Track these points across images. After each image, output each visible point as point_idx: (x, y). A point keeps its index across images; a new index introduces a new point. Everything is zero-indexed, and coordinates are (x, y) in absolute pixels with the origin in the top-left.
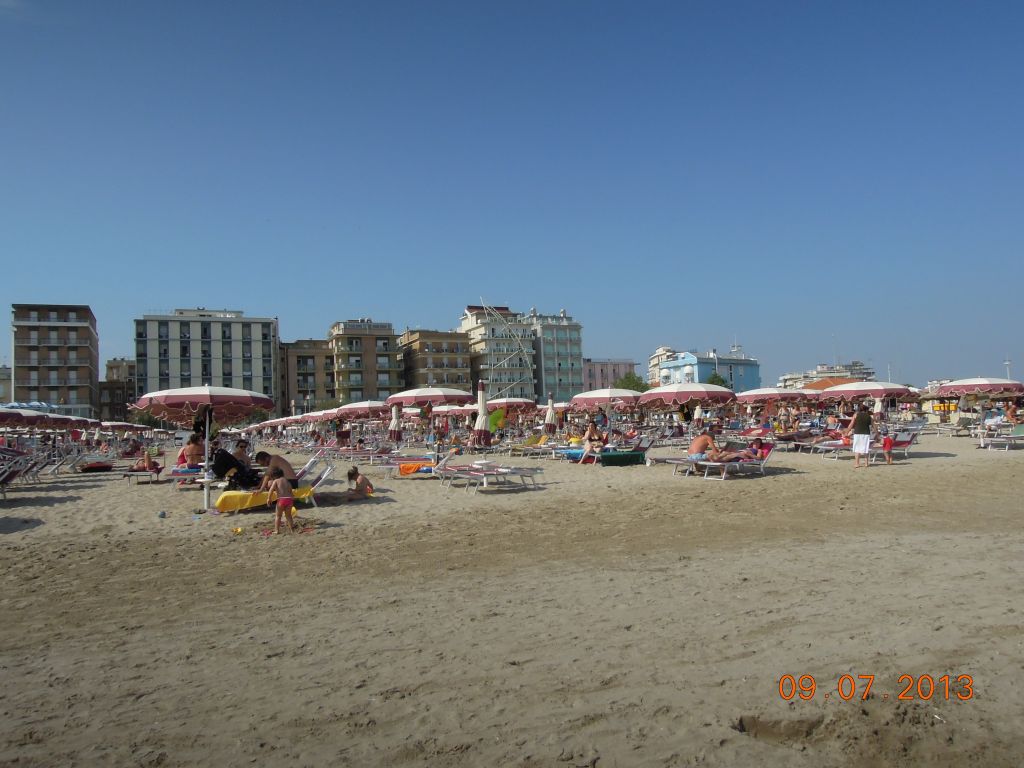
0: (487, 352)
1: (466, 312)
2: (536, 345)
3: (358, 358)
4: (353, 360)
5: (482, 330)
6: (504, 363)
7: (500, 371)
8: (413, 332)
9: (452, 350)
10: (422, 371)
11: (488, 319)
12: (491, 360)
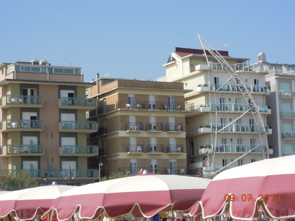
0: (208, 109)
1: (174, 55)
2: (270, 101)
3: (34, 114)
4: (27, 116)
5: (201, 80)
6: (231, 126)
7: (225, 138)
8: (106, 81)
9: (162, 106)
10: (122, 134)
11: (209, 65)
12: (214, 121)
